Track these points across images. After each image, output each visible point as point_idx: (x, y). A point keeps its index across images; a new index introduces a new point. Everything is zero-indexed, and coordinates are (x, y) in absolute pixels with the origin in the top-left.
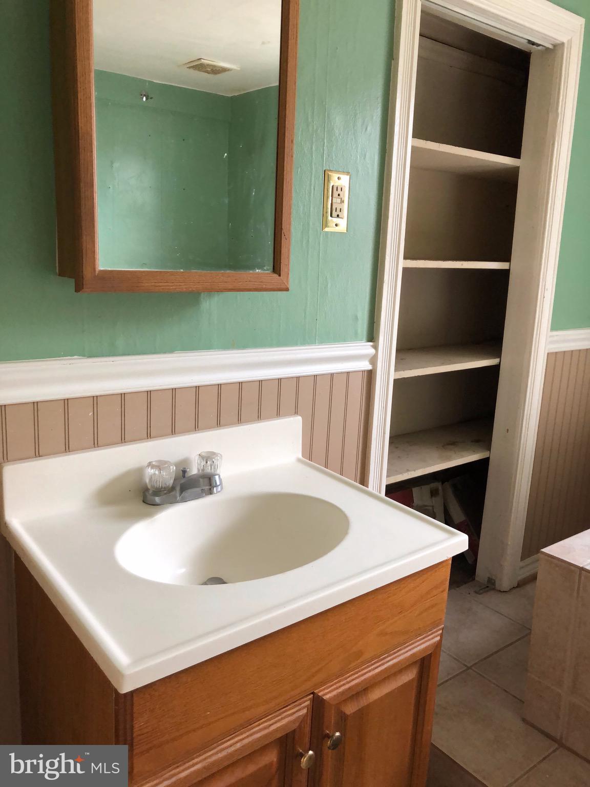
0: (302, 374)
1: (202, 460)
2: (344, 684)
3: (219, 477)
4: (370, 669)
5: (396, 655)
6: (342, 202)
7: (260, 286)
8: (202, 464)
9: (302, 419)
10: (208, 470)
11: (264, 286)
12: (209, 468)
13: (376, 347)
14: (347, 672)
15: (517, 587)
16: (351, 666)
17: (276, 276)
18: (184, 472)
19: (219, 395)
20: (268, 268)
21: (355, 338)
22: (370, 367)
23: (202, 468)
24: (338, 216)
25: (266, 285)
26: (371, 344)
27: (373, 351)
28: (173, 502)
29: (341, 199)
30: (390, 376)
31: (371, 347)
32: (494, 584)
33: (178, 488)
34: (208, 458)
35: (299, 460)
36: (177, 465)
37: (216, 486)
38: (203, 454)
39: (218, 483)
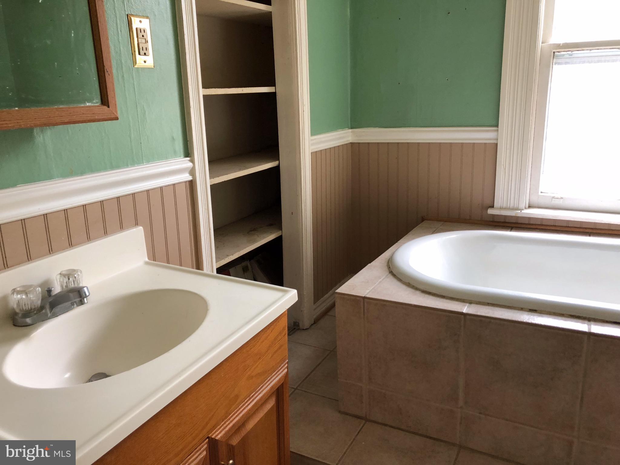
0: (137, 191)
1: (64, 278)
2: (229, 424)
3: (87, 288)
4: (244, 407)
5: (260, 391)
6: (147, 42)
7: (93, 118)
8: (65, 281)
9: (143, 228)
10: (72, 285)
11: (96, 117)
12: (73, 283)
13: (192, 161)
14: (230, 414)
15: (314, 323)
16: (232, 408)
17: (105, 107)
18: (49, 291)
19: (67, 219)
20: (97, 101)
21: (175, 154)
22: (190, 178)
23: (65, 284)
24: (145, 54)
25: (97, 116)
26: (188, 159)
27: (190, 165)
28: (45, 319)
29: (145, 39)
30: (207, 184)
31: (189, 162)
32: (298, 326)
33: (48, 306)
34: (69, 275)
35: (147, 263)
36: (40, 286)
37: (86, 297)
38: (64, 273)
39: (87, 294)
